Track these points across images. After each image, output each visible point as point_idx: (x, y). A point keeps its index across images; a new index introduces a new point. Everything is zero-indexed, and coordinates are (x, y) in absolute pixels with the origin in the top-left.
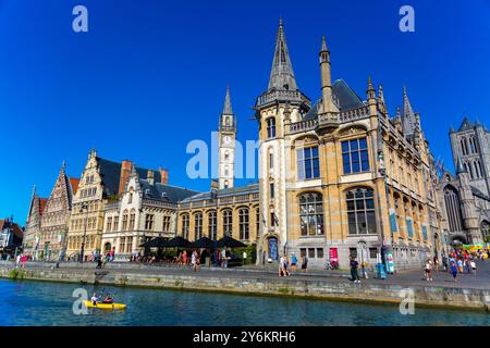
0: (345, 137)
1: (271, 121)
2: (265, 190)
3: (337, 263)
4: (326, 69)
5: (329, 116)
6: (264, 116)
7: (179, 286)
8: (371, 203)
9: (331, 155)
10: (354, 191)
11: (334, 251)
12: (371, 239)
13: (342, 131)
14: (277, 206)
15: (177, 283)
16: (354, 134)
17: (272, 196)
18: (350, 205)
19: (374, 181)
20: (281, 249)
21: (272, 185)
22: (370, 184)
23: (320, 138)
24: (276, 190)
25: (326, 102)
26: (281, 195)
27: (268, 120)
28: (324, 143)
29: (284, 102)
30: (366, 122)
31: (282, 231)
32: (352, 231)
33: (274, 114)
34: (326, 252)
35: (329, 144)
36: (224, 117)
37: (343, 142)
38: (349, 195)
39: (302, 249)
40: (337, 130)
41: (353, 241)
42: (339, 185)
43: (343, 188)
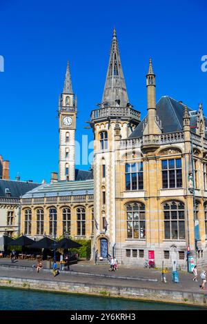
0: (164, 157)
1: (104, 134)
2: (98, 197)
3: (153, 262)
4: (151, 91)
5: (152, 138)
6: (98, 128)
7: (27, 287)
8: (182, 215)
9: (153, 171)
10: (170, 204)
11: (152, 253)
12: (181, 244)
13: (162, 151)
14: (108, 212)
15: (25, 285)
16: (172, 154)
17: (104, 202)
18: (166, 215)
19: (185, 197)
20: (110, 249)
21: (104, 193)
22: (182, 199)
23: (144, 155)
24: (107, 198)
25: (150, 122)
26: (111, 202)
27: (101, 133)
28: (148, 160)
29: (115, 118)
30: (181, 146)
31: (111, 233)
32: (167, 237)
33: (106, 129)
34: (146, 254)
35: (152, 162)
36: (64, 96)
37: (162, 161)
38: (166, 207)
39: (127, 250)
40: (159, 150)
41: (167, 245)
42: (158, 198)
43: (161, 200)
